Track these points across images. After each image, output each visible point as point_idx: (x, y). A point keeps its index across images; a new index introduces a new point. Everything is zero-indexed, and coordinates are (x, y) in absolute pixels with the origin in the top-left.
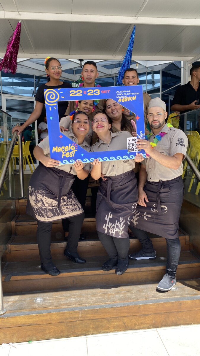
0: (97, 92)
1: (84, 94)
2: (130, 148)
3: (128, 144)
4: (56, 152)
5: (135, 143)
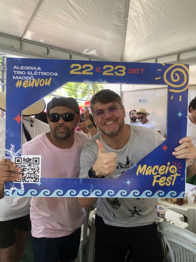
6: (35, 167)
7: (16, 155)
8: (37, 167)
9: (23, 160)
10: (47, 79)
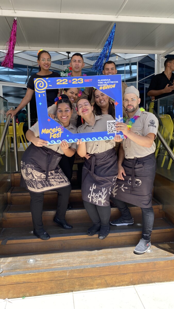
0: (80, 81)
1: (69, 82)
2: (110, 129)
3: (108, 126)
4: (45, 133)
5: (114, 125)
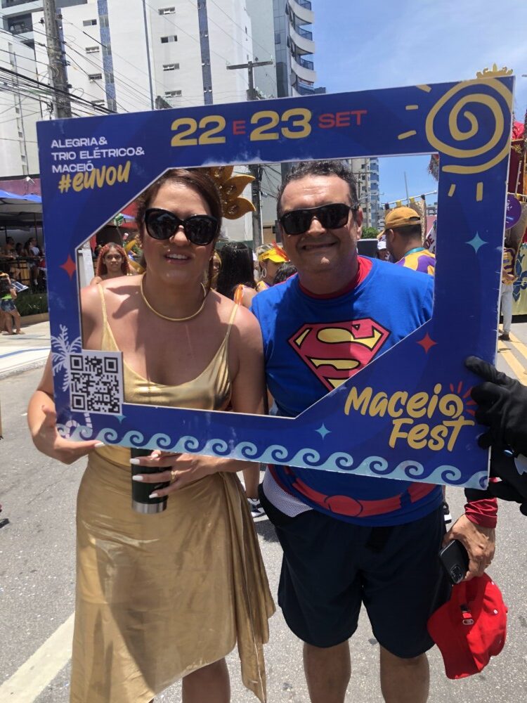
6: (110, 378)
7: (71, 349)
8: (113, 379)
9: (86, 361)
10: (120, 167)
